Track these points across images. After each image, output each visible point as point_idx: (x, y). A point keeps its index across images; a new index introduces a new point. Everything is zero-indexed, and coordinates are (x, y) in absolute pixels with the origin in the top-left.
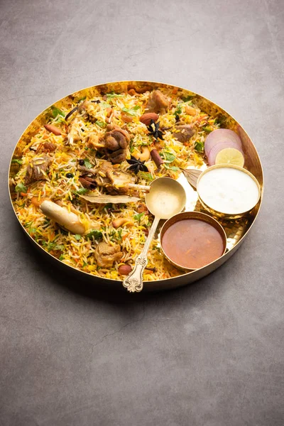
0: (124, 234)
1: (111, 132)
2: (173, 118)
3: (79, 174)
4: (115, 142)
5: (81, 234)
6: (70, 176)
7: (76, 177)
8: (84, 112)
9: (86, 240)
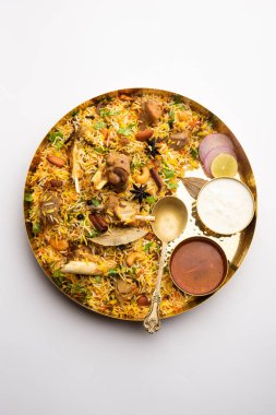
0: (138, 271)
1: (111, 168)
2: (166, 126)
3: (88, 213)
4: (118, 179)
5: (101, 276)
6: (81, 217)
7: (87, 218)
8: (81, 139)
9: (105, 280)
